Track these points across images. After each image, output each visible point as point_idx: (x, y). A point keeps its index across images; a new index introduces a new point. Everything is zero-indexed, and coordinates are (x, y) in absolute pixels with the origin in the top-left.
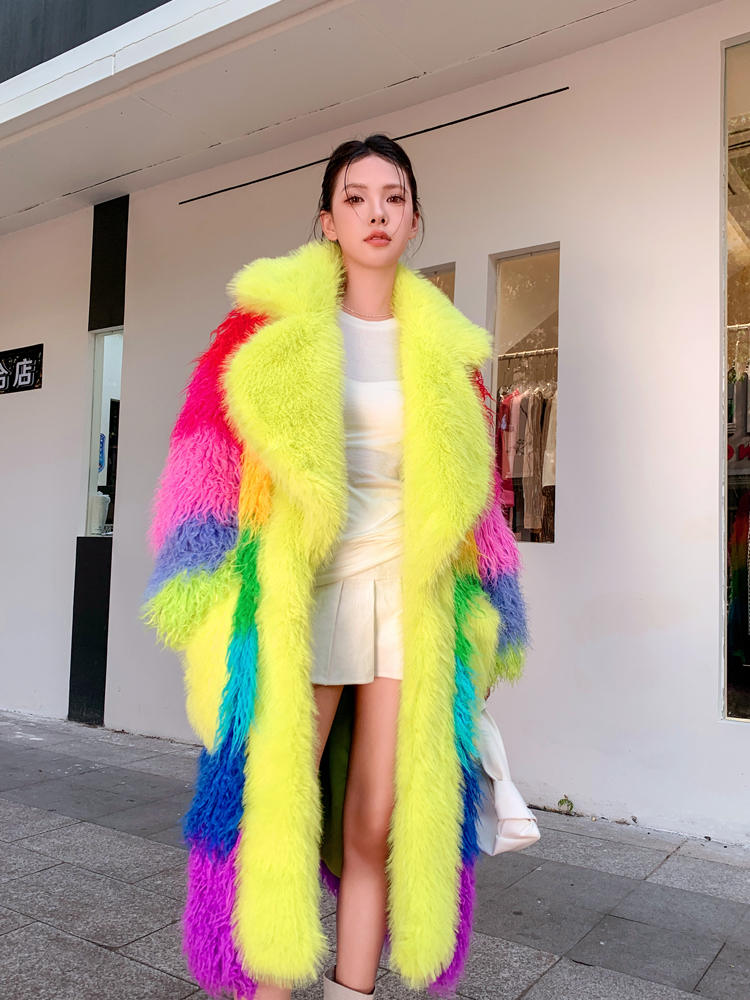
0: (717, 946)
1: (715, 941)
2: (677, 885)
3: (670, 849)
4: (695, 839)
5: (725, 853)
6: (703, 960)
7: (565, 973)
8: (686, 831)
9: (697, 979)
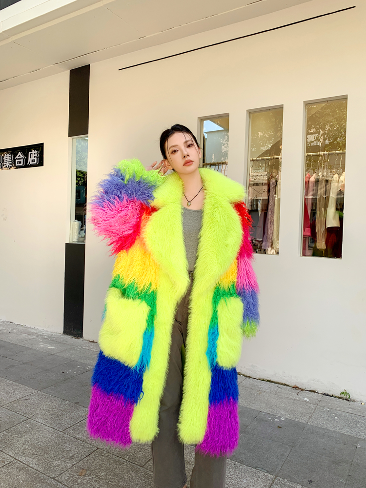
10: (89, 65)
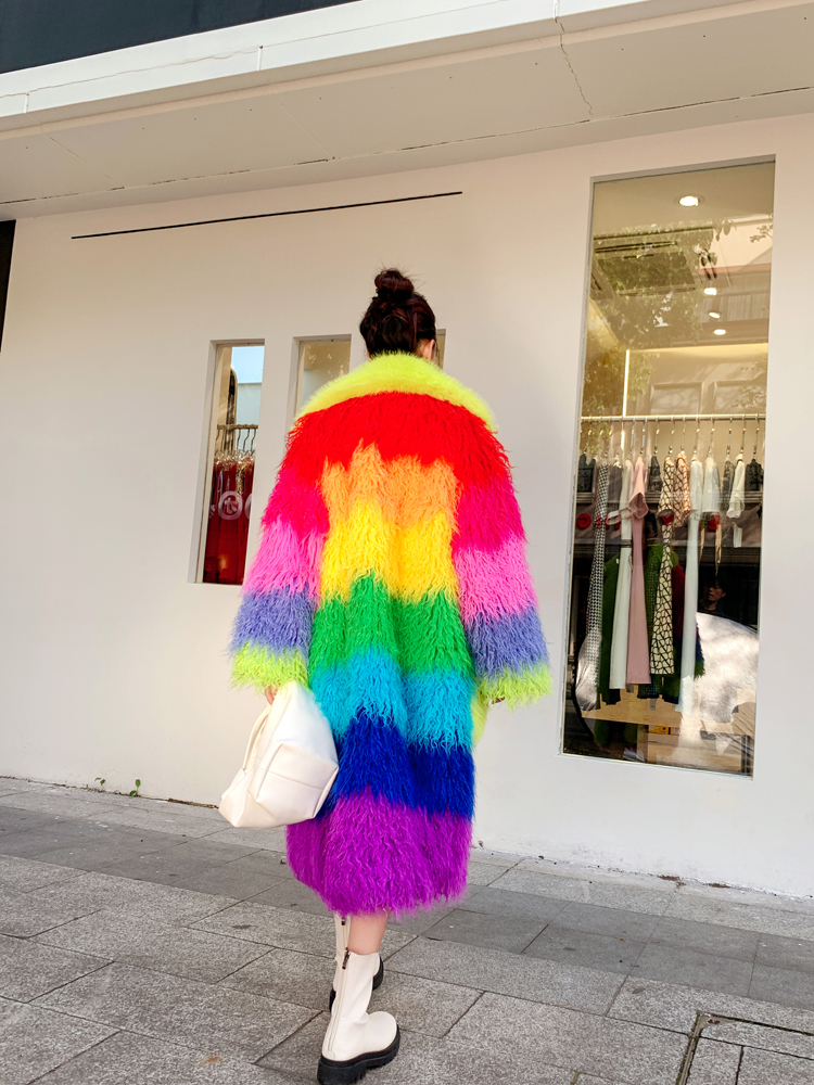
0: (541, 927)
1: (541, 923)
2: (514, 889)
3: (509, 865)
4: (530, 858)
5: (555, 868)
6: (530, 935)
7: (422, 945)
8: (524, 852)
9: (524, 947)
10: (15, 221)
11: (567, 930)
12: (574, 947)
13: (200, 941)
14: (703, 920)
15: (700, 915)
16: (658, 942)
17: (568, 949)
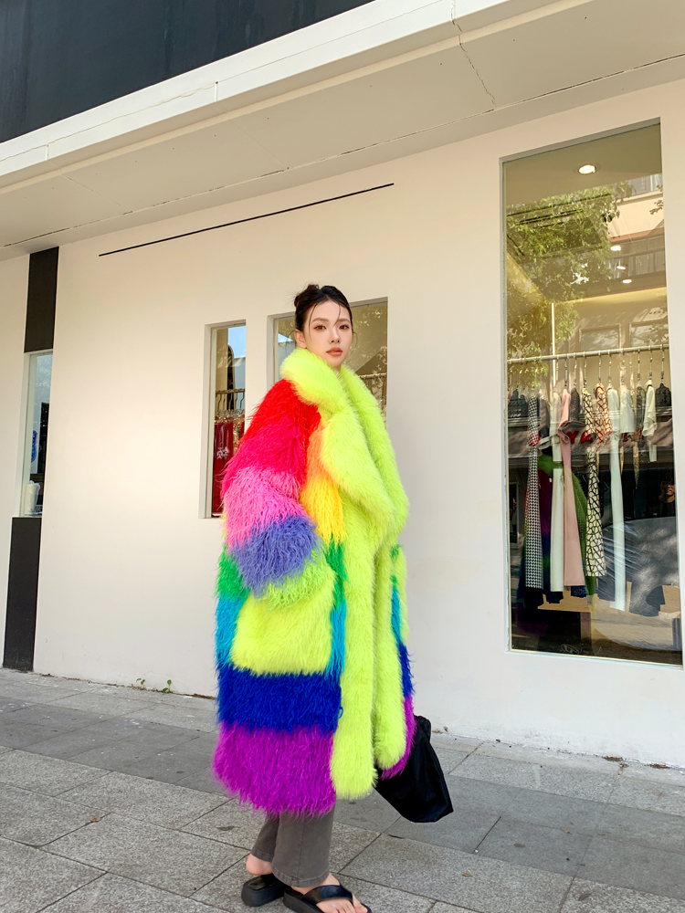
0: (494, 819)
1: (493, 815)
2: (472, 777)
3: (470, 750)
4: (489, 742)
5: (510, 751)
6: (484, 830)
7: (383, 844)
8: (483, 736)
9: (477, 843)
10: (58, 247)
11: (517, 822)
12: (523, 843)
13: (187, 847)
14: (646, 807)
15: (643, 802)
16: (604, 834)
17: (518, 846)
